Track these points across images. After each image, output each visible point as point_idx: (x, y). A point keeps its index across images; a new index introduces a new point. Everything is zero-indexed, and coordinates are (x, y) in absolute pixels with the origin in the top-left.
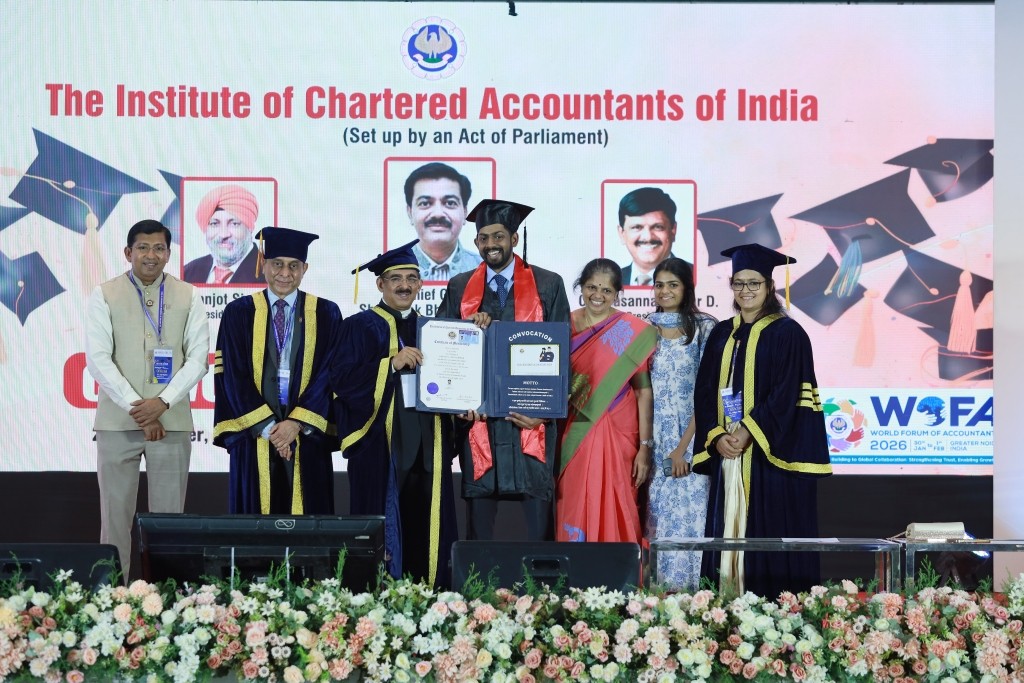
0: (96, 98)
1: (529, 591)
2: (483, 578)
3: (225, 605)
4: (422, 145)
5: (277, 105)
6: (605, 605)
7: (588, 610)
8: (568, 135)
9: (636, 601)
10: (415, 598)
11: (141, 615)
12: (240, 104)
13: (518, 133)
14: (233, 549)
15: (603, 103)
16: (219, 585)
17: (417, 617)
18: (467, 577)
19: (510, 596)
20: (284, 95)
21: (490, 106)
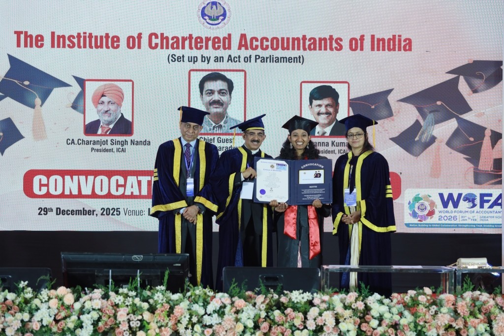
0: (40, 38)
1: (263, 292)
2: (239, 286)
3: (106, 299)
4: (208, 63)
5: (134, 42)
6: (302, 300)
7: (293, 302)
8: (283, 58)
9: (318, 298)
10: (204, 296)
11: (63, 304)
12: (114, 42)
13: (258, 57)
14: (110, 271)
15: (301, 41)
16: (103, 289)
17: (205, 306)
18: (231, 286)
19: (253, 295)
20: (137, 37)
21: (243, 43)
